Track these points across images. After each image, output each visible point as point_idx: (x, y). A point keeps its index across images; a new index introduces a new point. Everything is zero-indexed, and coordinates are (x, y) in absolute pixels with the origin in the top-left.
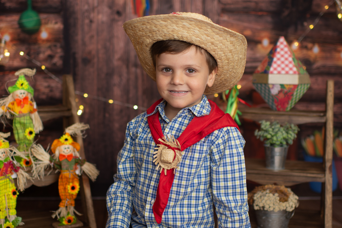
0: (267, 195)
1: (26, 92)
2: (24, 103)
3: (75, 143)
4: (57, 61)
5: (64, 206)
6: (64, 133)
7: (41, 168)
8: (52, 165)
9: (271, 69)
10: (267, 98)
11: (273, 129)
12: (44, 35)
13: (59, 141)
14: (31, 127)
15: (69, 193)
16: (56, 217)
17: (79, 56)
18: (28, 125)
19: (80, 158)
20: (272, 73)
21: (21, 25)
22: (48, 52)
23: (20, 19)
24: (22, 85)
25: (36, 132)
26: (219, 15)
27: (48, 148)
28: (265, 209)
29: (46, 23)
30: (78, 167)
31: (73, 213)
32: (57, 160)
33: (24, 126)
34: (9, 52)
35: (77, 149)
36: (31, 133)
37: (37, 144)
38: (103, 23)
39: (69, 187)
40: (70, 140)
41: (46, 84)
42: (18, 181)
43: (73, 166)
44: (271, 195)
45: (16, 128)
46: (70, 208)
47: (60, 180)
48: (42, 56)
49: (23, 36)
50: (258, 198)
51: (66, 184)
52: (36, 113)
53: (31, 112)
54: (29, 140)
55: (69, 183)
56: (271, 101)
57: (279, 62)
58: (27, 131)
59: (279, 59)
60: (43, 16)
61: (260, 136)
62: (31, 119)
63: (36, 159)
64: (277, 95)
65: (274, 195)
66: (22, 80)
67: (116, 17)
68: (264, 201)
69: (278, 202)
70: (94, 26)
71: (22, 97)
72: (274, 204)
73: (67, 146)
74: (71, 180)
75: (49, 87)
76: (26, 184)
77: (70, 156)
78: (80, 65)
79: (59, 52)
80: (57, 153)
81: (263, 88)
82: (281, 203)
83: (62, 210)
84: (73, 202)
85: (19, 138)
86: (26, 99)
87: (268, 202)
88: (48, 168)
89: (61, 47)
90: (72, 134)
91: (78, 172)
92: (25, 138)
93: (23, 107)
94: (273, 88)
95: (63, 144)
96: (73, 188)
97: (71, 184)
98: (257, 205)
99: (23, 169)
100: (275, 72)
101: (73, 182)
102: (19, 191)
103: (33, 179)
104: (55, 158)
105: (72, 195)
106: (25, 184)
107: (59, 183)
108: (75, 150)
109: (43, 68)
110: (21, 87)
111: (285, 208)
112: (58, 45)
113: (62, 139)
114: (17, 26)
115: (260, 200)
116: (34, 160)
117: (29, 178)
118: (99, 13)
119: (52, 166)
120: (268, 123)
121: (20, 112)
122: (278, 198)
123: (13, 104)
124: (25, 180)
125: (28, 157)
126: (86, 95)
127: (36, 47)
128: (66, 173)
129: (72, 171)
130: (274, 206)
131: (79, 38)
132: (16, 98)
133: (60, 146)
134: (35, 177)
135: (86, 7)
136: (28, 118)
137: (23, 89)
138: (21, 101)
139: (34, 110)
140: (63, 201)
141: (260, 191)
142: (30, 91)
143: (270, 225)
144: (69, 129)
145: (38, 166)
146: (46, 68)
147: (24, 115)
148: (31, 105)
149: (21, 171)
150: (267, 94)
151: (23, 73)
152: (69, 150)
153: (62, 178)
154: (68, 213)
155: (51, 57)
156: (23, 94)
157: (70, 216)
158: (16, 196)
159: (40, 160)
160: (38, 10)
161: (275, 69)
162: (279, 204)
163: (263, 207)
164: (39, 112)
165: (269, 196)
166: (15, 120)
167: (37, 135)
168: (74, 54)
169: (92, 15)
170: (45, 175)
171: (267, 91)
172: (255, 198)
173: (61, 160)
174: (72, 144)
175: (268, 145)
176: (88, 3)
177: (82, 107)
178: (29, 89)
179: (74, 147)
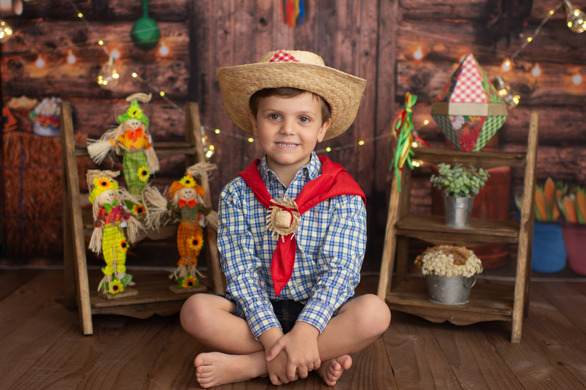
0: (439, 256)
1: (140, 123)
2: (137, 136)
3: (198, 186)
4: (181, 85)
5: (184, 264)
6: (185, 174)
7: (157, 216)
8: (170, 212)
9: (453, 96)
10: (449, 134)
11: (453, 174)
12: (164, 50)
13: (179, 184)
14: (145, 166)
15: (190, 249)
16: (174, 278)
17: (209, 79)
18: (141, 163)
19: (205, 206)
20: (453, 101)
21: (134, 38)
22: (170, 74)
23: (133, 29)
24: (134, 113)
25: (151, 173)
26: (400, 23)
27: (165, 191)
28: (436, 274)
29: (167, 35)
30: (202, 216)
31: (194, 274)
32: (176, 207)
33: (137, 165)
34: (118, 72)
35: (201, 195)
36: (144, 173)
37: (152, 185)
38: (241, 34)
39: (190, 241)
40: (193, 183)
41: (165, 116)
42: (128, 230)
43: (196, 215)
44: (444, 256)
45: (127, 166)
46: (191, 267)
47: (179, 232)
48: (160, 79)
49: (136, 51)
50: (427, 260)
51: (187, 237)
52: (152, 149)
53: (145, 147)
54: (142, 182)
55: (191, 236)
56: (454, 138)
57: (463, 87)
58: (140, 170)
59: (463, 83)
60: (163, 26)
61: (437, 183)
62: (145, 155)
63: (151, 206)
64: (460, 130)
65: (447, 256)
66: (135, 107)
67: (260, 26)
68: (434, 264)
69: (452, 264)
70: (230, 38)
71: (134, 128)
72: (446, 267)
73: (188, 190)
74: (192, 233)
75: (169, 119)
76: (138, 235)
77: (192, 202)
78: (211, 91)
79: (184, 73)
80: (176, 198)
81: (443, 121)
82: (456, 266)
83: (182, 270)
84: (195, 261)
85: (130, 179)
86: (139, 130)
87: (439, 264)
88: (164, 217)
89: (186, 67)
90: (196, 176)
91: (202, 223)
92: (137, 179)
93: (135, 141)
94: (454, 120)
95: (183, 187)
96: (195, 243)
97: (193, 238)
98: (426, 269)
99: (135, 216)
100: (458, 100)
101: (195, 235)
102: (130, 243)
103: (146, 230)
104: (173, 204)
105: (194, 251)
106: (136, 235)
107: (178, 236)
108: (199, 195)
109: (162, 94)
110: (133, 116)
111: (460, 273)
112: (183, 64)
113: (183, 181)
114: (129, 39)
115: (430, 262)
116: (148, 207)
117: (142, 227)
118: (236, 21)
119: (170, 215)
120: (448, 166)
121: (132, 147)
122: (453, 260)
123: (123, 136)
124: (137, 230)
125: (141, 202)
126: (217, 131)
127: (153, 66)
128: (186, 224)
129: (194, 221)
130: (447, 270)
131: (210, 54)
132: (127, 129)
133: (179, 189)
134: (150, 226)
135: (220, 13)
136: (141, 154)
137: (136, 118)
138: (133, 133)
139: (149, 145)
140: (183, 259)
141: (432, 252)
142: (144, 121)
143: (443, 296)
144: (192, 170)
145: (153, 213)
146: (166, 94)
147: (137, 151)
148: (145, 138)
149: (131, 218)
150: (449, 129)
151: (136, 98)
152: (191, 195)
153: (181, 229)
154: (189, 274)
155: (172, 80)
156: (135, 125)
157: (191, 277)
158: (126, 249)
159: (155, 207)
160: (157, 18)
161: (458, 96)
162: (453, 267)
163: (433, 271)
164: (156, 148)
165: (441, 258)
166: (126, 156)
167: (152, 176)
168: (204, 75)
169: (227, 25)
170: (161, 226)
171: (448, 125)
172: (424, 260)
173: (180, 207)
174: (195, 187)
175: (447, 195)
176: (222, 8)
177: (212, 147)
178: (142, 119)
179: (197, 192)
